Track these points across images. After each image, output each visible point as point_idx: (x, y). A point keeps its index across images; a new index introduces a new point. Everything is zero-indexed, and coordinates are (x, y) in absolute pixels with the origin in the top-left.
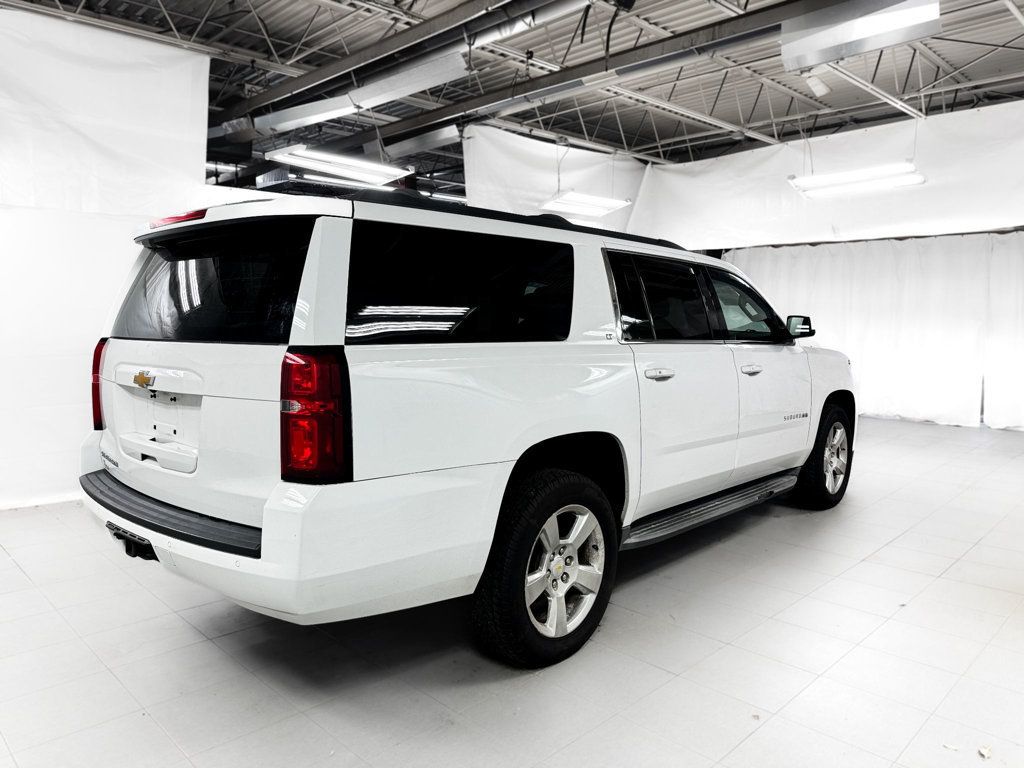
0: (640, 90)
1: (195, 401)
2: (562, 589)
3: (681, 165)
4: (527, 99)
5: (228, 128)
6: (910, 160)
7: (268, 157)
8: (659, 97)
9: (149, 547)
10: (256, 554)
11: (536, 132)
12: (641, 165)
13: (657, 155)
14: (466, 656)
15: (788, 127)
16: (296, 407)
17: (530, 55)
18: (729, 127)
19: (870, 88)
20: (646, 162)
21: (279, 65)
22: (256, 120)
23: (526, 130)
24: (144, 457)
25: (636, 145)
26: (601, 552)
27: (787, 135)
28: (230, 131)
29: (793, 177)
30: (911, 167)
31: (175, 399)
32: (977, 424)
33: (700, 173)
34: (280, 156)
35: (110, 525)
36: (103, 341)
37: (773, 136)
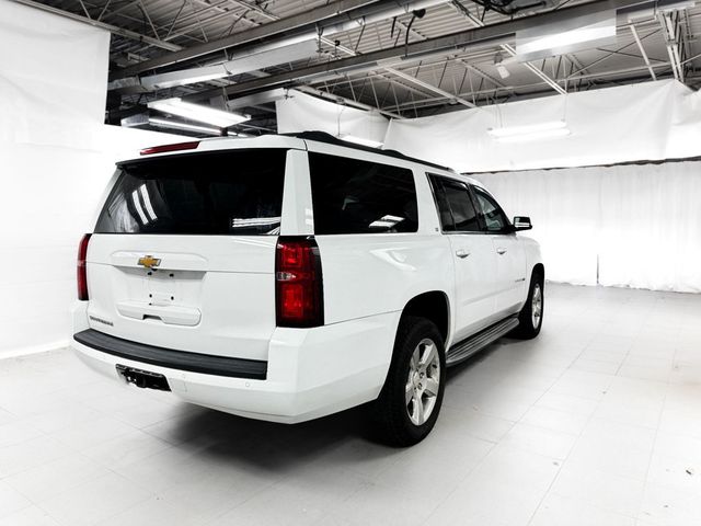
0: (400, 69)
1: (198, 275)
2: (419, 394)
3: (411, 120)
4: (336, 73)
5: (118, 84)
6: (563, 120)
7: (150, 105)
8: (410, 74)
9: (164, 379)
10: (263, 377)
11: (325, 95)
12: (385, 119)
13: (396, 113)
14: (359, 442)
15: (481, 96)
16: (290, 276)
17: (338, 43)
18: (448, 96)
19: (541, 75)
20: (389, 118)
21: (158, 41)
22: (143, 79)
23: (318, 93)
24: (145, 317)
25: (385, 105)
26: (438, 369)
27: (480, 101)
28: (120, 86)
29: (491, 129)
30: (564, 124)
31: (172, 275)
32: (595, 284)
33: (426, 125)
34: (158, 105)
35: (119, 367)
36: (88, 236)
37: (471, 102)
